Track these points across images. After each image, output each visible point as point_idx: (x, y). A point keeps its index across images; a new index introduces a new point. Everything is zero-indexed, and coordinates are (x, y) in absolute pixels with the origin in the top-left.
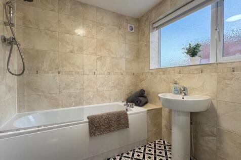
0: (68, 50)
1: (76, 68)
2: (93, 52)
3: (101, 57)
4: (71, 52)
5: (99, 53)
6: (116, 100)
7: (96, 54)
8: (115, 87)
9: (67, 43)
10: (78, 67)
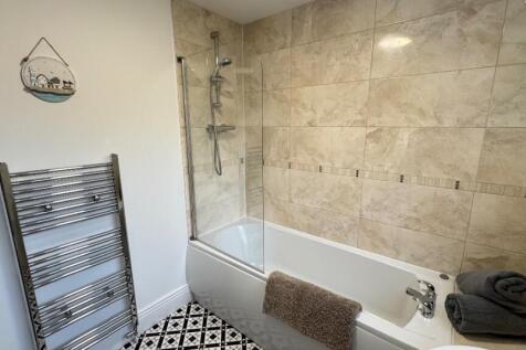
0: (305, 122)
1: (317, 159)
2: (359, 118)
3: (380, 130)
4: (311, 124)
5: (374, 120)
6: (416, 260)
7: (364, 123)
8: (418, 220)
9: (304, 106)
10: (322, 156)
